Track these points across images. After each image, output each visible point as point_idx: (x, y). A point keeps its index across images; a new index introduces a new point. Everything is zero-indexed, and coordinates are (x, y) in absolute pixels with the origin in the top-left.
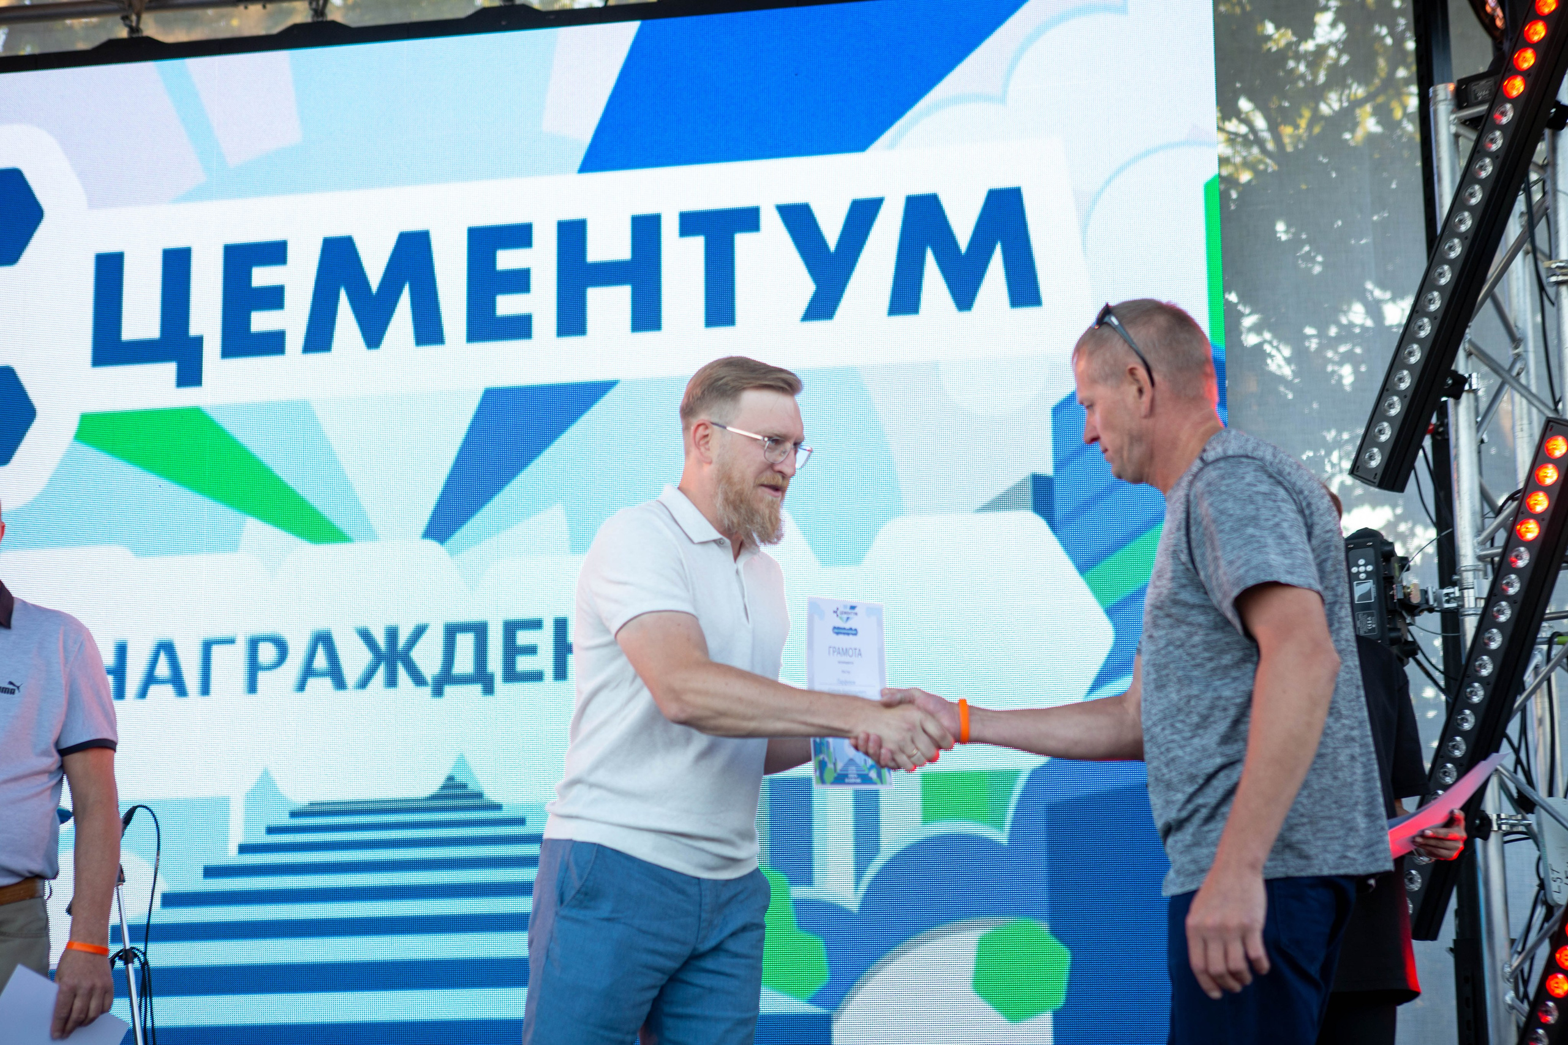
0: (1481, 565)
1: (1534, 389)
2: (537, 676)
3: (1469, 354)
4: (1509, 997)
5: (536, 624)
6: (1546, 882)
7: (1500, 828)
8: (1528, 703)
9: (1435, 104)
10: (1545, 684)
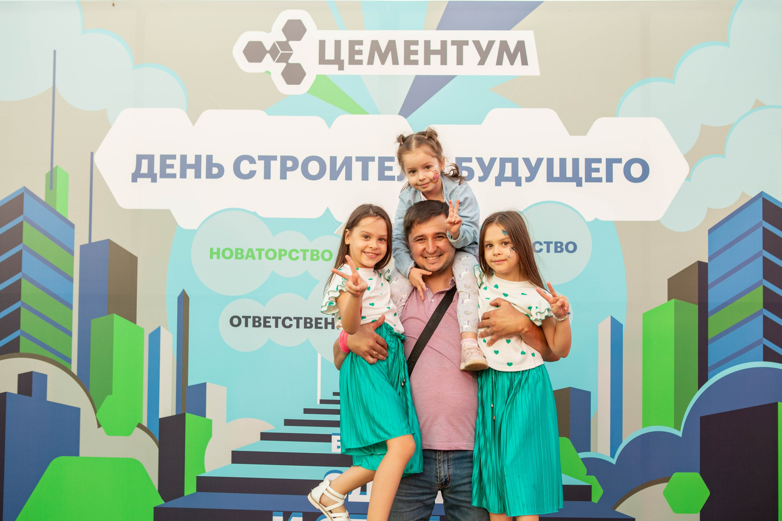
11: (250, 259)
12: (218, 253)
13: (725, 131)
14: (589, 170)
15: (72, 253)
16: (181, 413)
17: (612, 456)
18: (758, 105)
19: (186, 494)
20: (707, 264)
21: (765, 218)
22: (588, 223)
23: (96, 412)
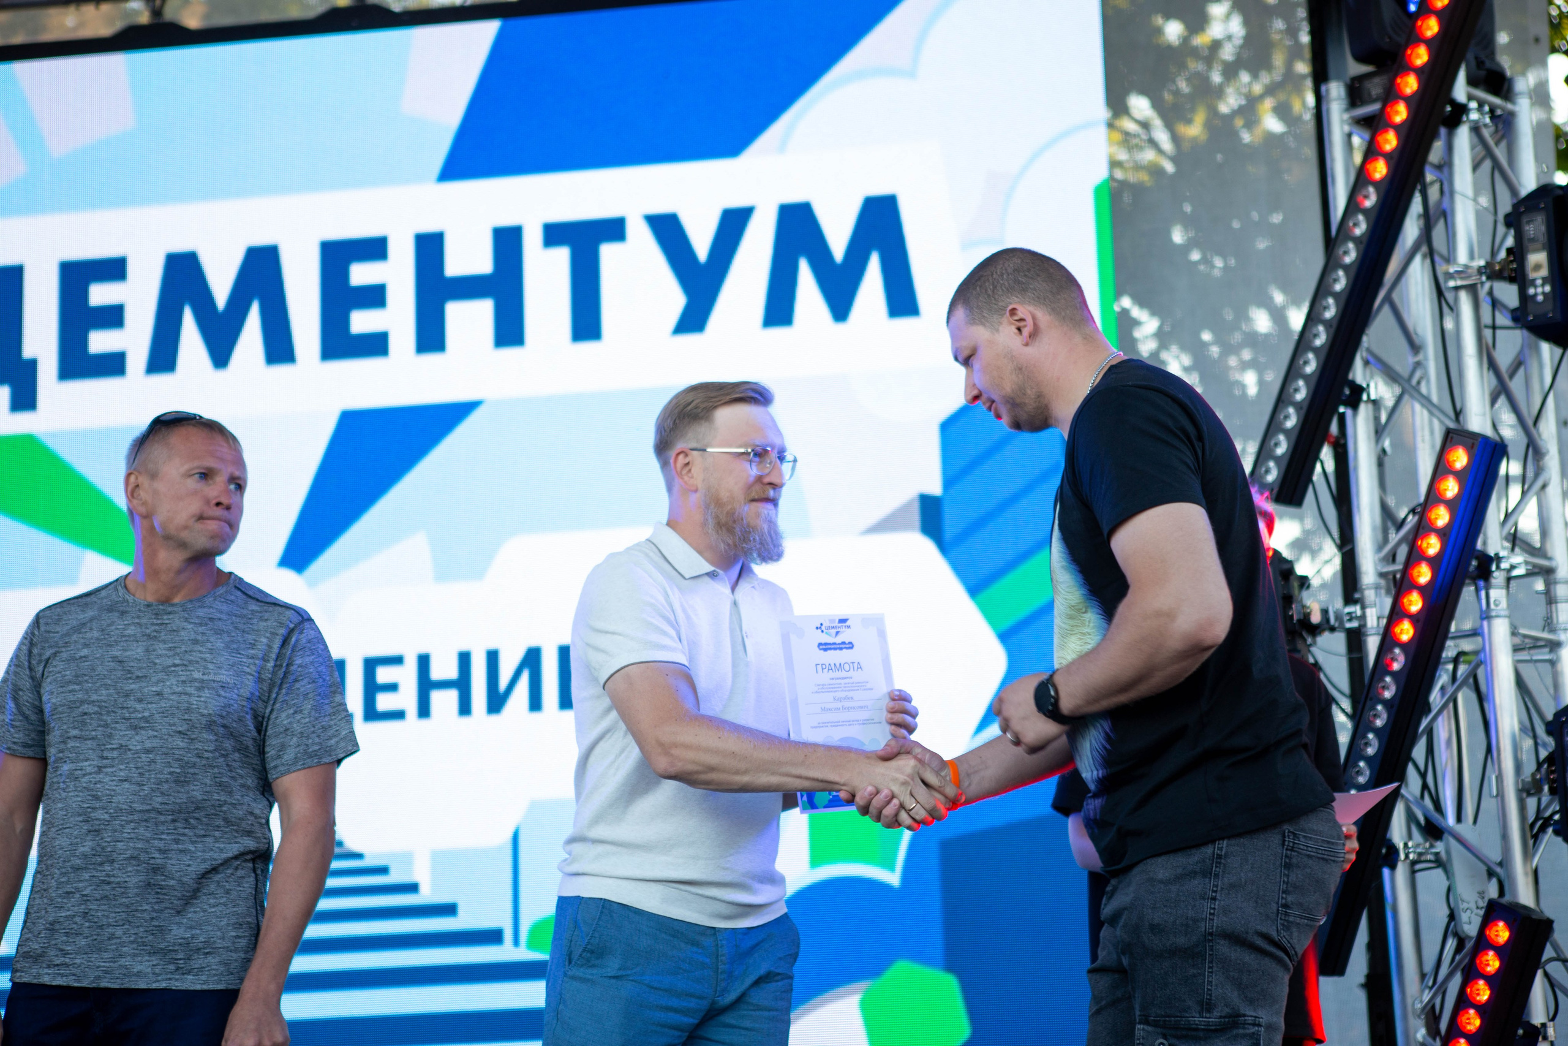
0: (1383, 582)
1: (1435, 398)
2: (399, 715)
3: (1366, 363)
4: (1421, 1033)
5: (397, 660)
6: (1456, 913)
7: (1407, 856)
8: (1435, 726)
9: (1328, 102)
10: (1451, 705)
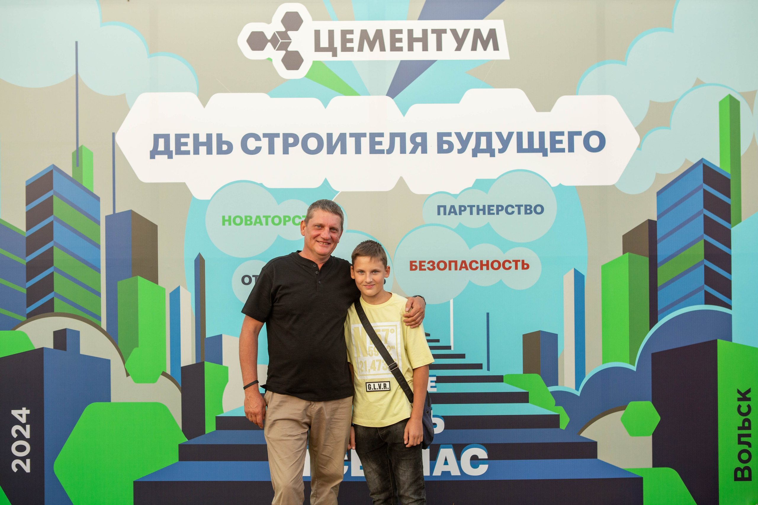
11: (258, 225)
12: (229, 221)
13: (671, 106)
14: (553, 142)
15: (98, 223)
16: (200, 361)
17: (577, 388)
18: (699, 83)
19: (207, 432)
20: (655, 222)
21: (705, 181)
22: (553, 188)
23: (124, 363)
